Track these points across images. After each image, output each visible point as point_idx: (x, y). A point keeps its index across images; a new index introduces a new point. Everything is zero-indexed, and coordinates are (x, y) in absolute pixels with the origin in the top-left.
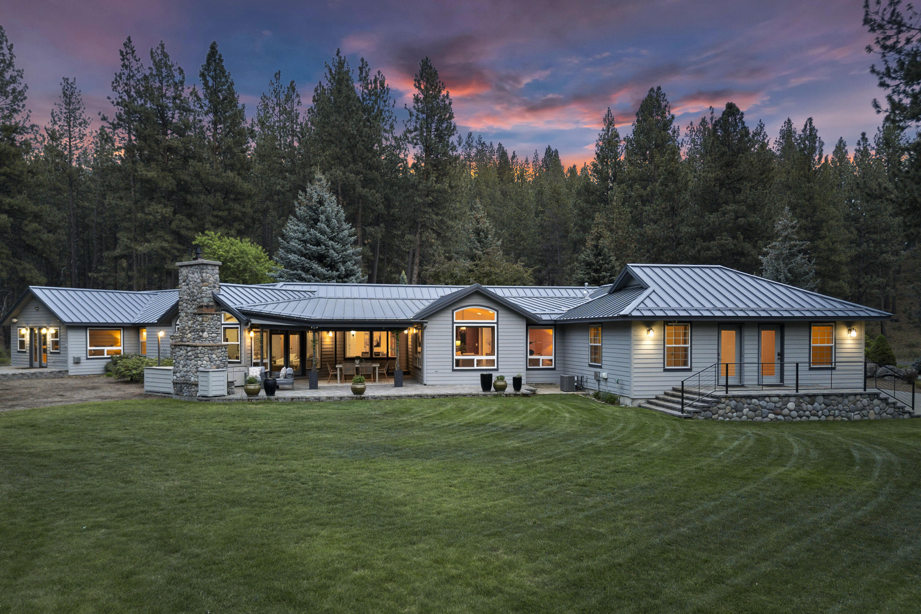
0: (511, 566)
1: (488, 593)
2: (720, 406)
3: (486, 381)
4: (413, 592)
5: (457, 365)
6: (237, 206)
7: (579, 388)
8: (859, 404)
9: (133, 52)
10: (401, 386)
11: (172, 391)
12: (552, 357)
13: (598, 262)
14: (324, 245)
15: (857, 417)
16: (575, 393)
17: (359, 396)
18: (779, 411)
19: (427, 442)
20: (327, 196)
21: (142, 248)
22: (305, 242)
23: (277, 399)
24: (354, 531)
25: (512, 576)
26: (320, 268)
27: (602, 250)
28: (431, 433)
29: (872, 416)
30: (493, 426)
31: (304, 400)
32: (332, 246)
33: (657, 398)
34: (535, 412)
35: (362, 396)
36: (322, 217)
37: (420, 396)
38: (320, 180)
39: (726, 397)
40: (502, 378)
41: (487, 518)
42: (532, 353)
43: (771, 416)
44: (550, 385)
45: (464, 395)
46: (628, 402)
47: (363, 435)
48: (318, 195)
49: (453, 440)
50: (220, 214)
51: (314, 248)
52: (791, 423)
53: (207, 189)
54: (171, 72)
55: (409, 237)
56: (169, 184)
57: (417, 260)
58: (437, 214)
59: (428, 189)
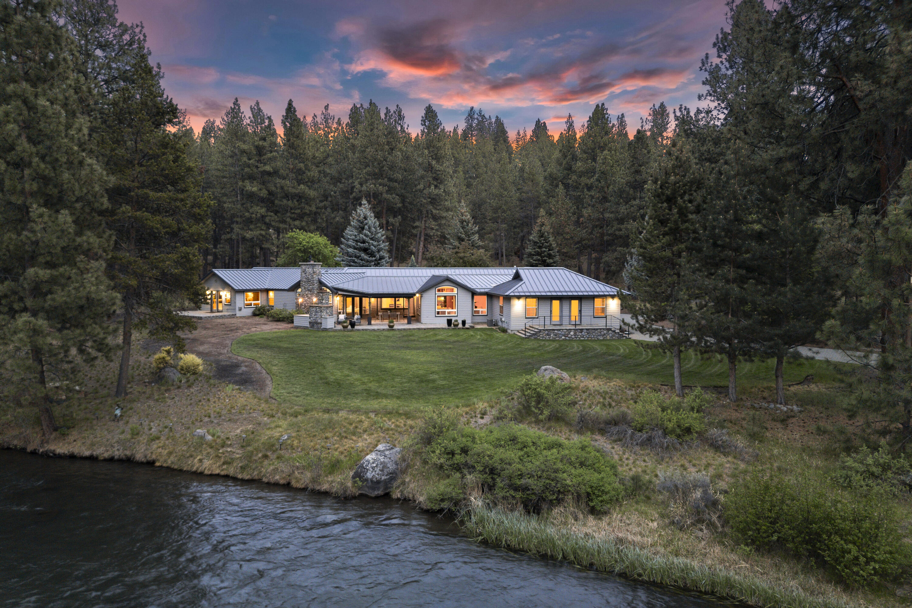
1: (427, 371)
2: (541, 333)
3: (449, 322)
4: (411, 371)
5: (437, 314)
6: (307, 207)
7: (495, 324)
9: (239, 107)
10: (411, 324)
11: (308, 326)
12: (486, 311)
13: (541, 241)
15: (601, 338)
16: (494, 327)
17: (391, 328)
18: (566, 336)
20: (369, 214)
21: (248, 235)
22: (357, 241)
24: (397, 363)
27: (543, 234)
28: (421, 343)
29: (608, 337)
30: (446, 341)
31: (368, 330)
32: (372, 243)
33: (521, 330)
34: (466, 336)
37: (419, 329)
38: (365, 204)
39: (544, 330)
40: (456, 321)
42: (475, 308)
43: (563, 337)
44: (482, 323)
45: (439, 328)
46: (510, 331)
48: (364, 213)
49: (429, 345)
50: (296, 212)
52: (572, 340)
53: (287, 196)
54: (264, 120)
55: (417, 224)
56: (264, 193)
57: (422, 239)
58: (436, 209)
59: (430, 193)
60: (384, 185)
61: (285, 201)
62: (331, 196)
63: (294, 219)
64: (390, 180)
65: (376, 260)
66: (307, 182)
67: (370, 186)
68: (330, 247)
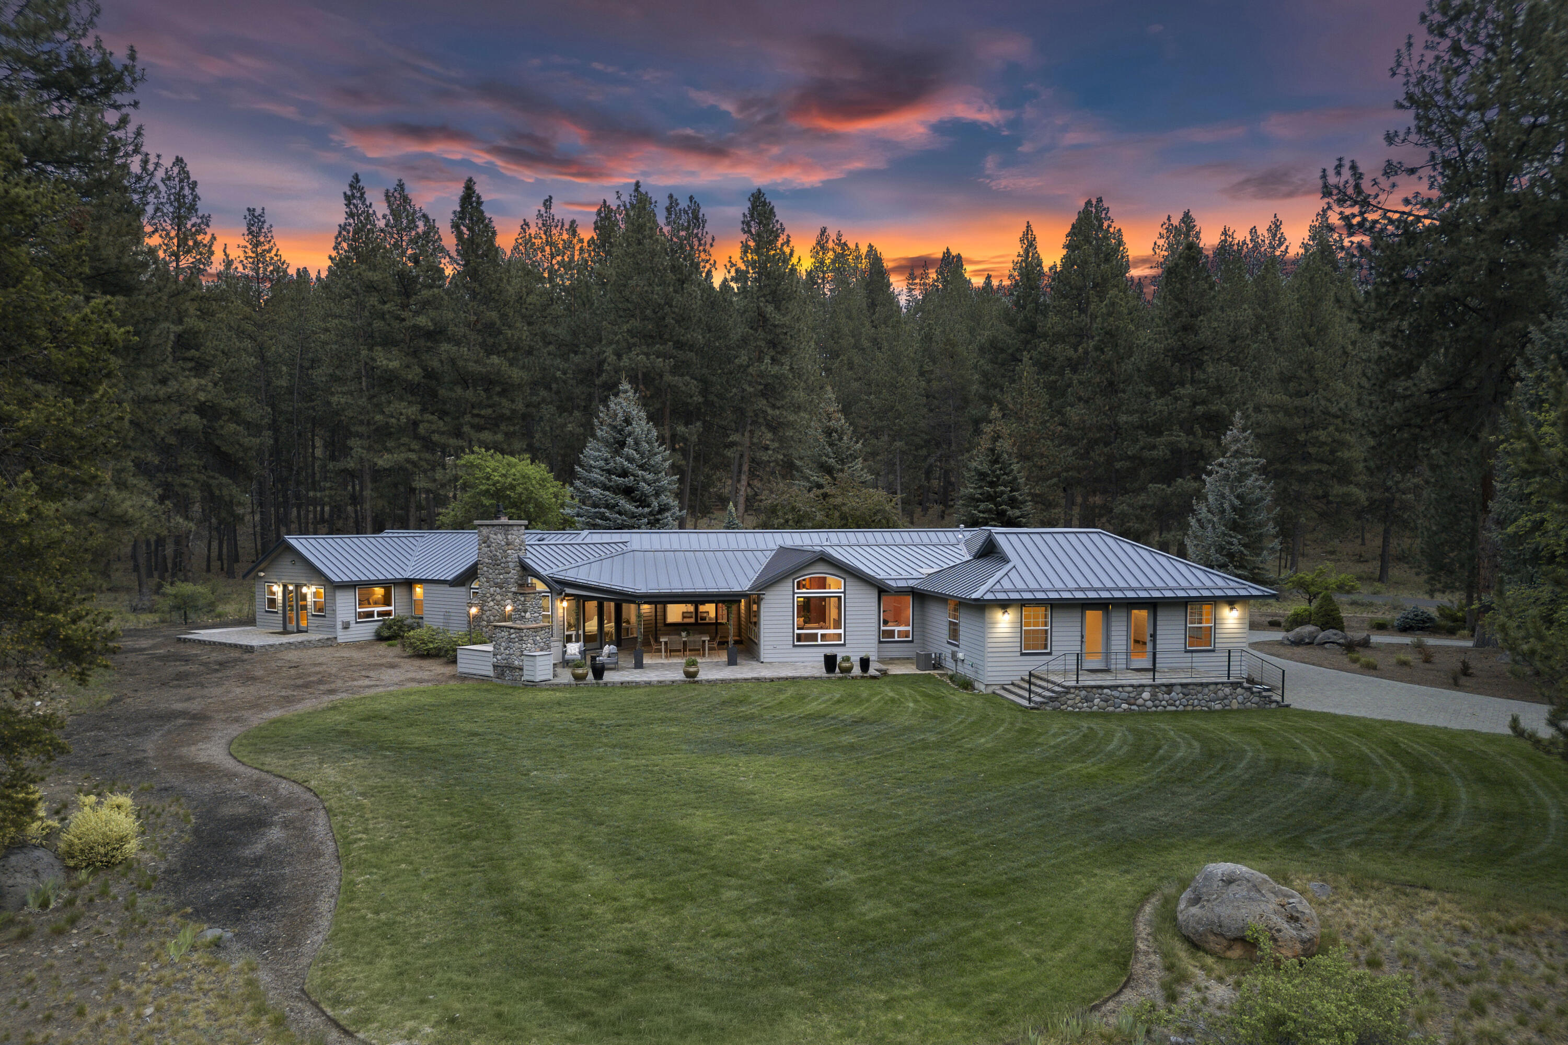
0: (830, 834)
1: (813, 848)
2: (1069, 696)
3: (830, 662)
4: (766, 847)
5: (799, 640)
6: (505, 402)
7: (938, 666)
8: (1220, 694)
9: (362, 194)
10: (736, 664)
11: (491, 674)
12: (910, 628)
13: (994, 472)
14: (633, 475)
15: (1218, 707)
16: (932, 672)
17: (691, 680)
18: (1132, 701)
19: (769, 737)
20: (635, 412)
21: (384, 461)
22: (609, 472)
23: (606, 684)
24: (720, 812)
25: (829, 839)
27: (999, 456)
28: (771, 727)
29: (1235, 705)
30: (833, 718)
32: (642, 476)
33: (1013, 684)
34: (879, 701)
35: (695, 679)
36: (630, 441)
37: (758, 679)
38: (626, 392)
39: (1075, 688)
40: (846, 659)
41: (817, 804)
42: (886, 623)
43: (1125, 706)
44: (906, 660)
45: (806, 678)
46: (982, 687)
47: (706, 729)
48: (624, 411)
49: (792, 735)
50: (483, 412)
51: (620, 480)
52: (1147, 713)
53: (465, 380)
54: (413, 221)
55: (734, 437)
56: (414, 374)
57: (745, 468)
58: (774, 407)
59: (761, 375)
60: (665, 356)
61: (459, 390)
62: (556, 379)
63: (479, 428)
64: (679, 345)
65: (651, 513)
66: (505, 351)
67: (638, 358)
68: (553, 486)
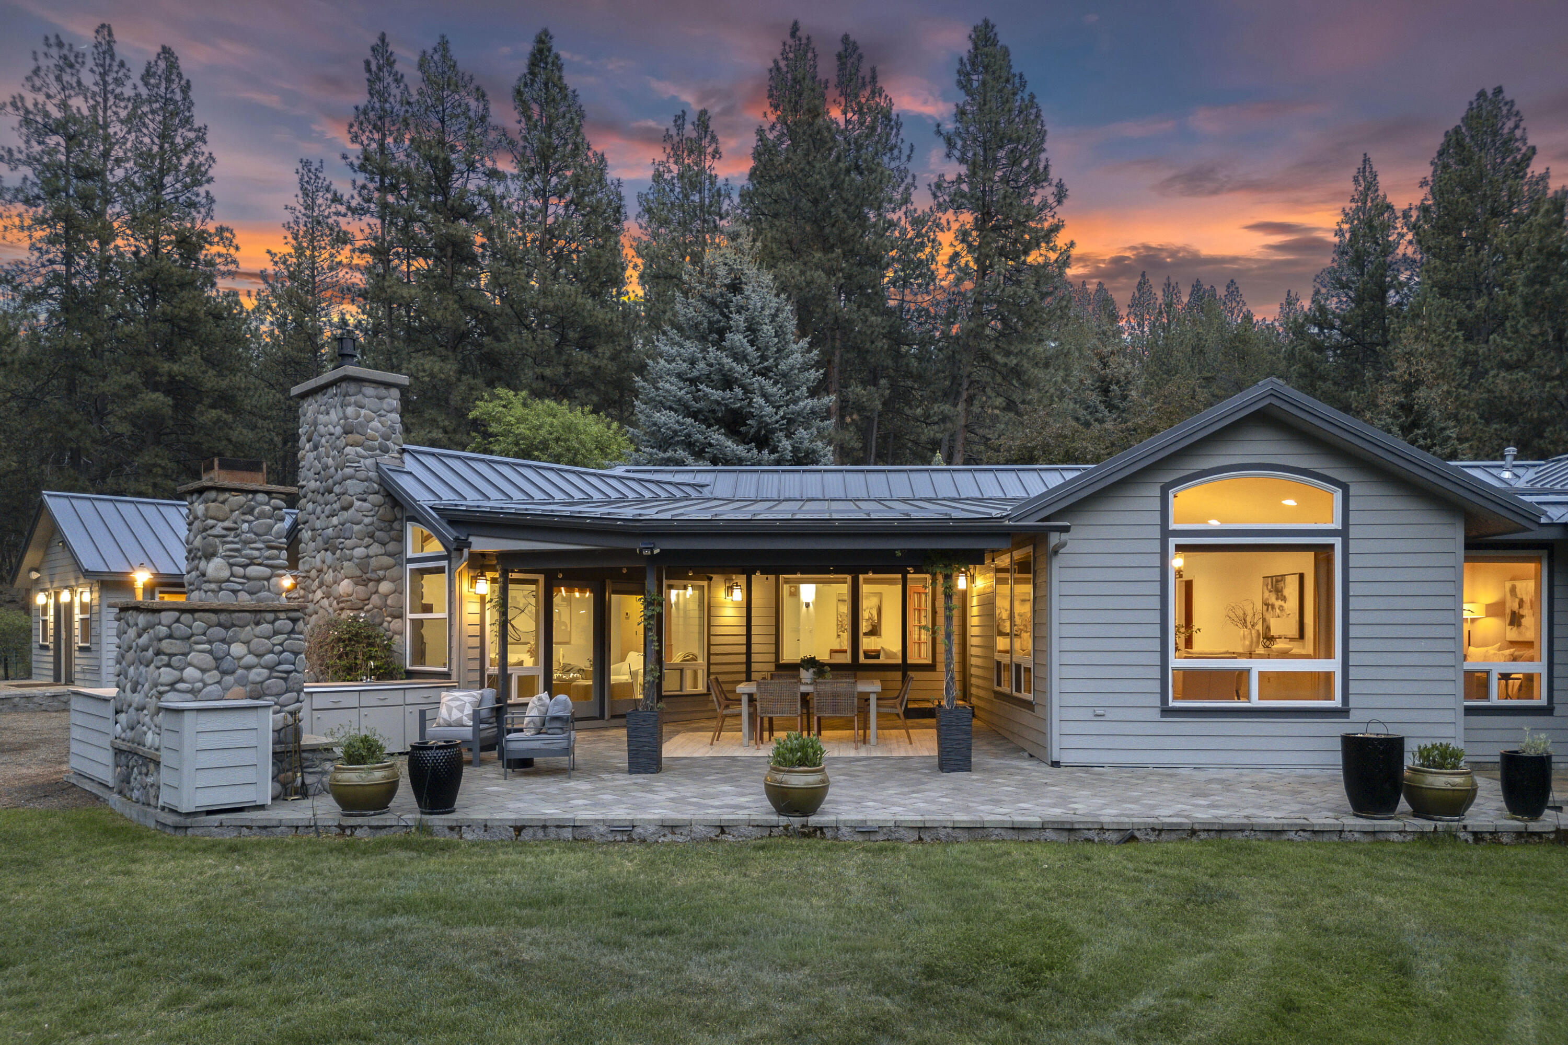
10: (964, 765)
11: (111, 777)
14: (742, 386)
17: (796, 821)
20: (751, 271)
22: (693, 381)
26: (729, 443)
31: (567, 834)
32: (762, 388)
35: (813, 820)
36: (739, 320)
48: (731, 270)
51: (716, 394)
